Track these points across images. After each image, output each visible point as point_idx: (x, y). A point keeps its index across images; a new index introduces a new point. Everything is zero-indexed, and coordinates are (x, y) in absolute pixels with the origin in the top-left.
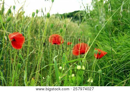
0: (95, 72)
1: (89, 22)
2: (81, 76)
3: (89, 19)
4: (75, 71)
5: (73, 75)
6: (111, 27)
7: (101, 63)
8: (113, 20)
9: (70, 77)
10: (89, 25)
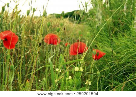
0: (93, 74)
1: (88, 22)
2: (79, 78)
3: (88, 19)
4: (73, 72)
5: (70, 77)
6: (111, 28)
7: (100, 65)
8: (113, 20)
9: (66, 79)
10: (88, 26)
